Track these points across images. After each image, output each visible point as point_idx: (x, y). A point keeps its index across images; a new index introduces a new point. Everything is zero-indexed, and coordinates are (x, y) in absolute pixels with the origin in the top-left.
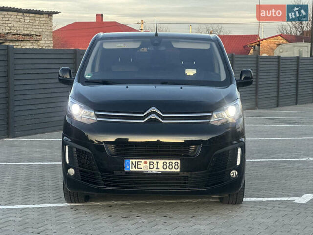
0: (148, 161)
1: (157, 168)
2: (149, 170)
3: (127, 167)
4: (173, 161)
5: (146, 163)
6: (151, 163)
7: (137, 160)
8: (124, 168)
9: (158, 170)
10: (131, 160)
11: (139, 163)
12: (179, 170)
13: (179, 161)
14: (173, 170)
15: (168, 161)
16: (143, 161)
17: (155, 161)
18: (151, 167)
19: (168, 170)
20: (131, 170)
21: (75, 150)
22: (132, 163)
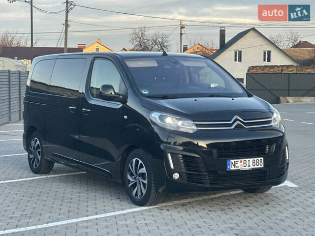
0: (243, 160)
1: (249, 166)
2: (243, 168)
3: (229, 167)
4: (259, 159)
5: (241, 162)
6: (245, 162)
7: (235, 160)
8: (226, 167)
9: (249, 167)
10: (231, 161)
11: (237, 162)
12: (263, 166)
13: (262, 159)
14: (259, 166)
15: (256, 159)
16: (239, 160)
17: (247, 160)
18: (245, 165)
19: (256, 167)
20: (231, 169)
21: (181, 156)
22: (232, 163)
